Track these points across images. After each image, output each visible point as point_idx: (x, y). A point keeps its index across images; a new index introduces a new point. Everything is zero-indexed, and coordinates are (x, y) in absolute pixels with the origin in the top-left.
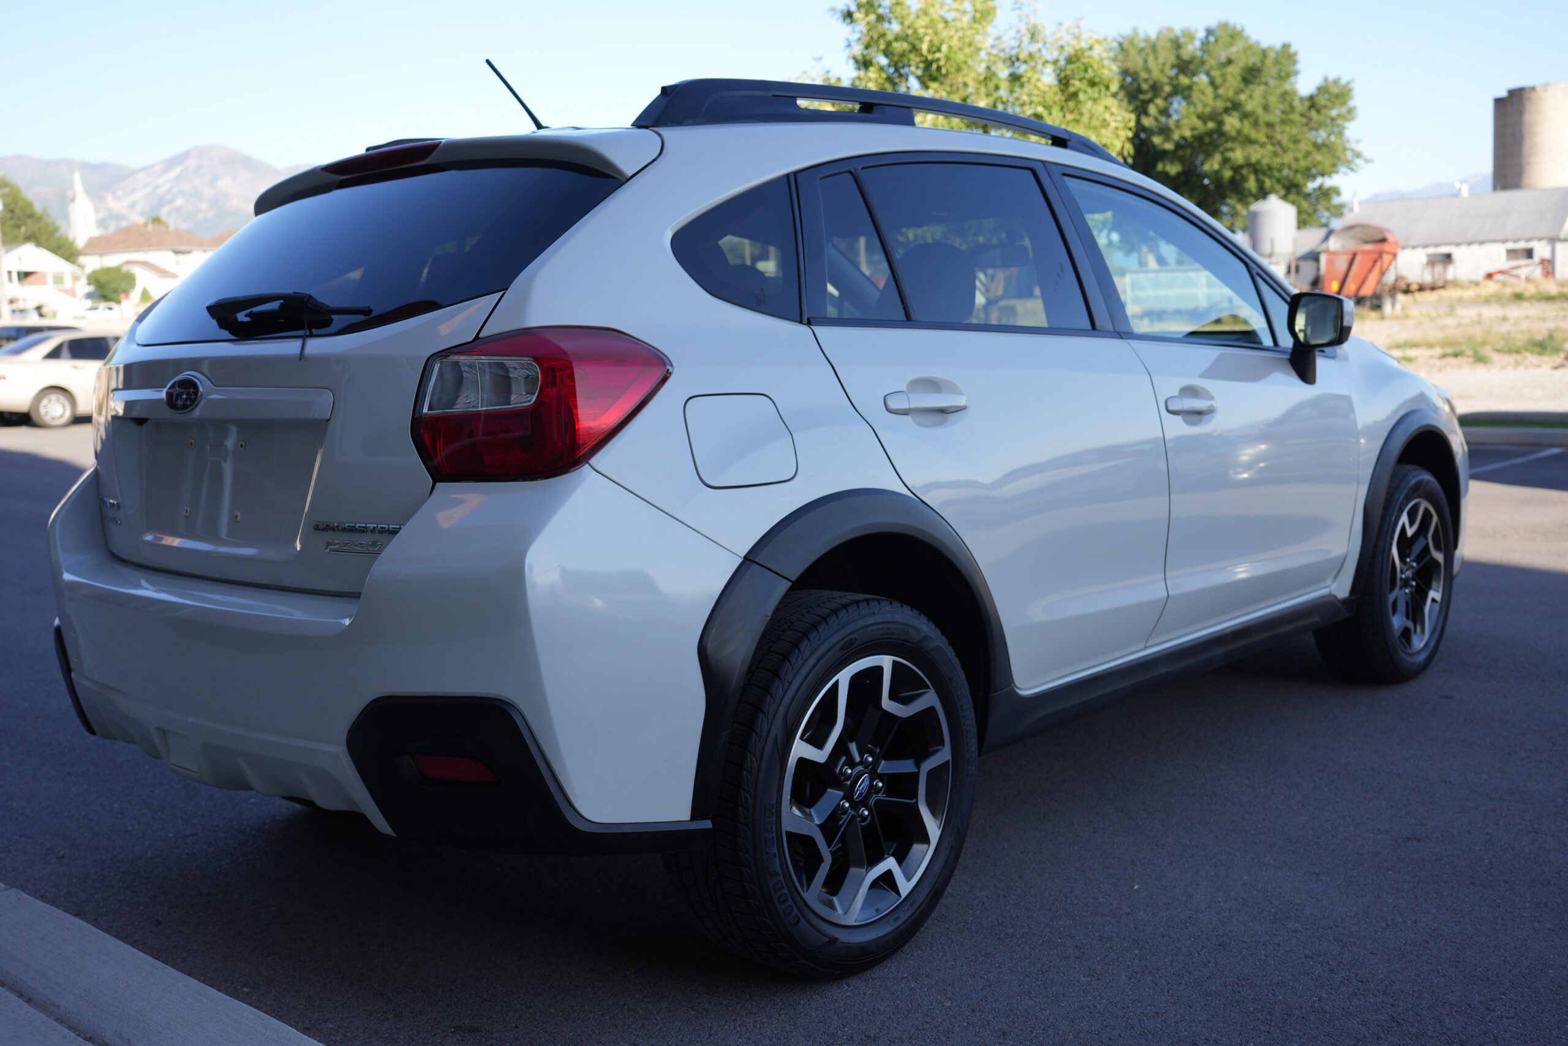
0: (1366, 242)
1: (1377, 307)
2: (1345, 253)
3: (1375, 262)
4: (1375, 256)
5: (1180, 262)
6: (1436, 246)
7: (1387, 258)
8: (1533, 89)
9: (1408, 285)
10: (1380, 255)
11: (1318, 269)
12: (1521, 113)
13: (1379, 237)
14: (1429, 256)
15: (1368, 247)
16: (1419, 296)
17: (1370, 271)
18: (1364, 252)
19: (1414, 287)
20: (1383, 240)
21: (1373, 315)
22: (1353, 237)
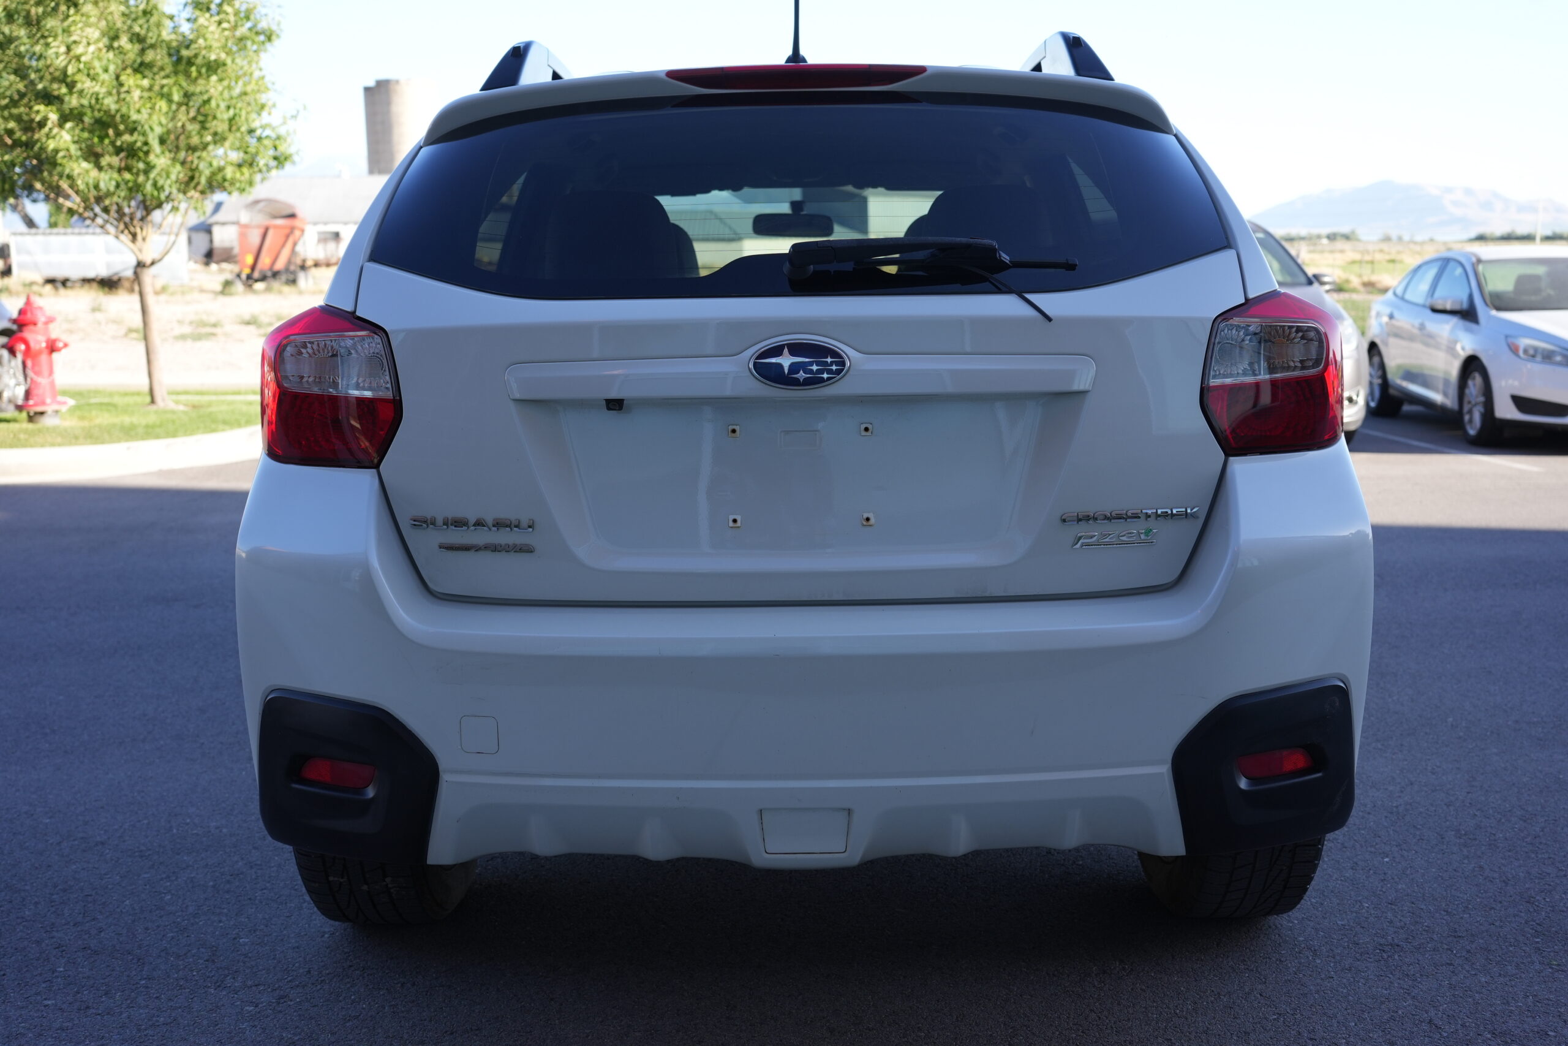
0: (275, 217)
1: (293, 282)
2: (258, 227)
3: (287, 237)
4: (287, 231)
5: (53, 225)
6: (326, 223)
7: (297, 233)
8: (397, 82)
9: (304, 261)
10: (292, 229)
11: (211, 241)
12: (388, 103)
13: (288, 212)
14: (319, 233)
15: (280, 222)
16: (314, 271)
17: (283, 245)
18: (276, 227)
19: (309, 263)
20: (292, 216)
21: (286, 289)
22: (260, 211)
